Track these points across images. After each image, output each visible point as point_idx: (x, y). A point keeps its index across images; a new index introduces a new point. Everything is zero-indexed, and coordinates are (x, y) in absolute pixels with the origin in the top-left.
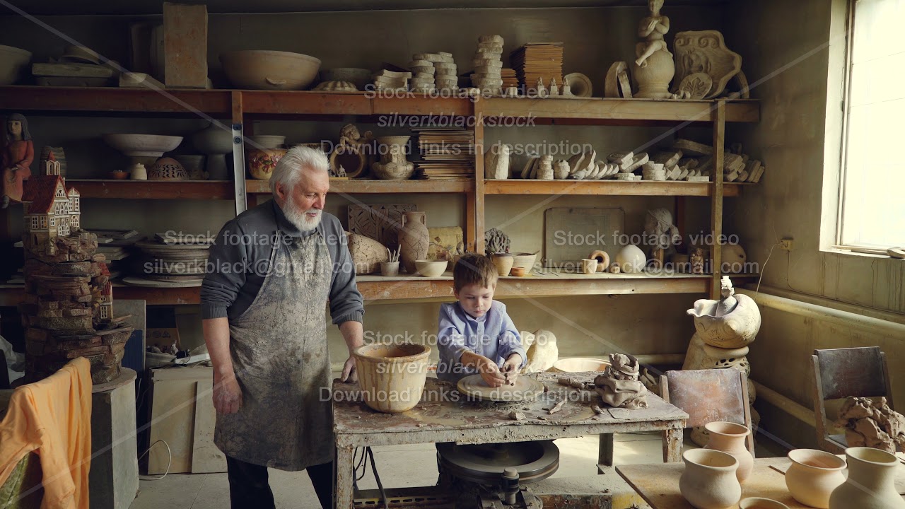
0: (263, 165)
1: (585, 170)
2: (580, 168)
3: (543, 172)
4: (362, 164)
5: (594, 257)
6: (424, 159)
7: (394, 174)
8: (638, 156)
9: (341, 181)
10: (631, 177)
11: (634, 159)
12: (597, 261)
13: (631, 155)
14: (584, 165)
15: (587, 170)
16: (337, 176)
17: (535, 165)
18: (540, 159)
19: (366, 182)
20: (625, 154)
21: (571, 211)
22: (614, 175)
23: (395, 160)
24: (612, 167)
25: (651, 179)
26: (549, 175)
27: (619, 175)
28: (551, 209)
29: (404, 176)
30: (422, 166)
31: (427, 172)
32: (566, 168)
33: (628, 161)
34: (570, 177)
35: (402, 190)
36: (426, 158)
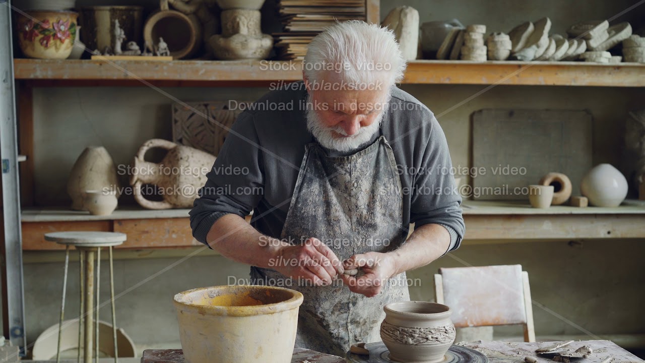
0: (41, 36)
1: (534, 47)
2: (528, 44)
3: (471, 50)
4: (194, 39)
5: (547, 182)
6: (288, 31)
7: (243, 53)
8: (616, 26)
9: (161, 62)
10: (606, 58)
11: (609, 32)
12: (552, 188)
13: (605, 25)
14: (534, 40)
15: (538, 47)
16: (155, 55)
17: (458, 40)
18: (465, 31)
19: (199, 64)
20: (596, 25)
21: (511, 114)
22: (579, 55)
23: (244, 30)
24: (576, 43)
25: (636, 61)
26: (480, 55)
27: (588, 55)
28: (480, 111)
29: (258, 55)
30: (285, 40)
31: (293, 49)
32: (505, 44)
33: (600, 34)
34: (512, 57)
35: (254, 77)
36: (293, 29)
